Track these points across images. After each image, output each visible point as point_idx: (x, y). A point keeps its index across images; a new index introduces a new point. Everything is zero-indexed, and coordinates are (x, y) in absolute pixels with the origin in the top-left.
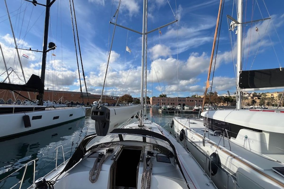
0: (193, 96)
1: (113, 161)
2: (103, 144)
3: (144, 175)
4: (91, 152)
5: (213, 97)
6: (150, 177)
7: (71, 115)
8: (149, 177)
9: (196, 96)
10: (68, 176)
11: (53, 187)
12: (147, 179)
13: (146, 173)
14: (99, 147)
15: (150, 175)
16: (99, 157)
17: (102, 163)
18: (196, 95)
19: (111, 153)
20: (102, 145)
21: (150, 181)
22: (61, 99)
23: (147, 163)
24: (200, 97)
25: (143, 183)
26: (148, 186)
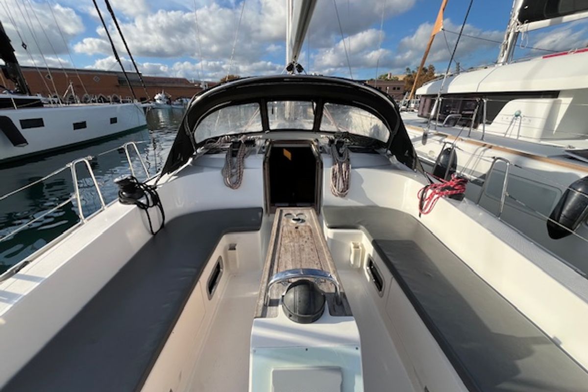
0: (382, 76)
1: (262, 156)
2: (226, 137)
3: (335, 170)
4: (206, 149)
5: (424, 77)
6: (349, 172)
7: (114, 121)
8: (345, 172)
9: (389, 76)
10: (175, 181)
11: (156, 192)
12: (342, 175)
13: (339, 165)
14: (220, 141)
15: (348, 168)
16: (234, 148)
17: (243, 157)
18: (387, 75)
19: (252, 146)
20: (227, 139)
21: (348, 178)
22: (70, 91)
23: (338, 150)
24: (396, 80)
25: (336, 182)
26: (344, 185)
